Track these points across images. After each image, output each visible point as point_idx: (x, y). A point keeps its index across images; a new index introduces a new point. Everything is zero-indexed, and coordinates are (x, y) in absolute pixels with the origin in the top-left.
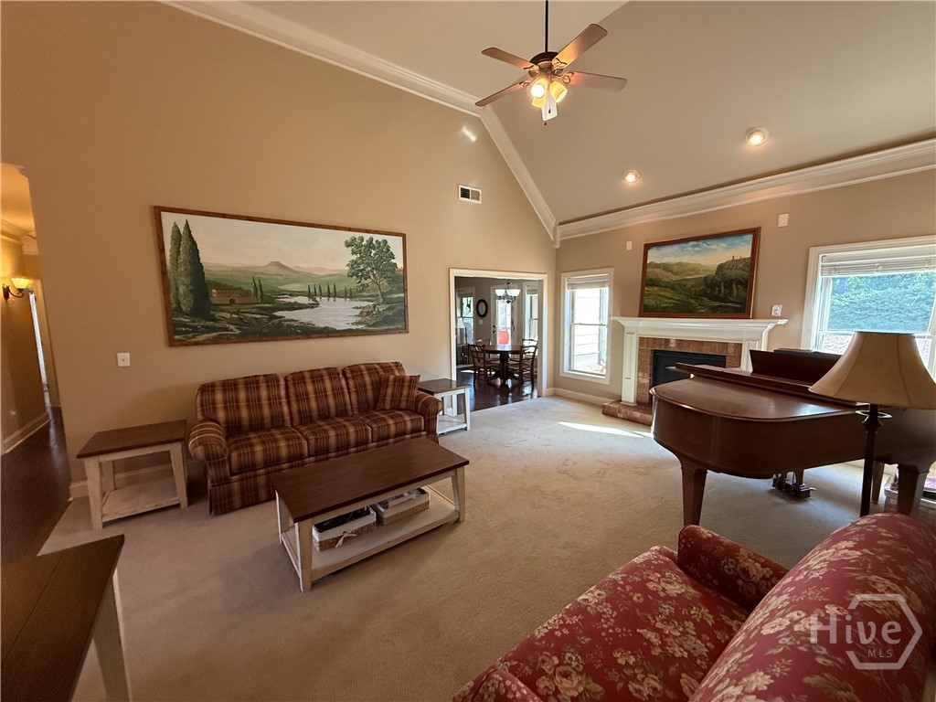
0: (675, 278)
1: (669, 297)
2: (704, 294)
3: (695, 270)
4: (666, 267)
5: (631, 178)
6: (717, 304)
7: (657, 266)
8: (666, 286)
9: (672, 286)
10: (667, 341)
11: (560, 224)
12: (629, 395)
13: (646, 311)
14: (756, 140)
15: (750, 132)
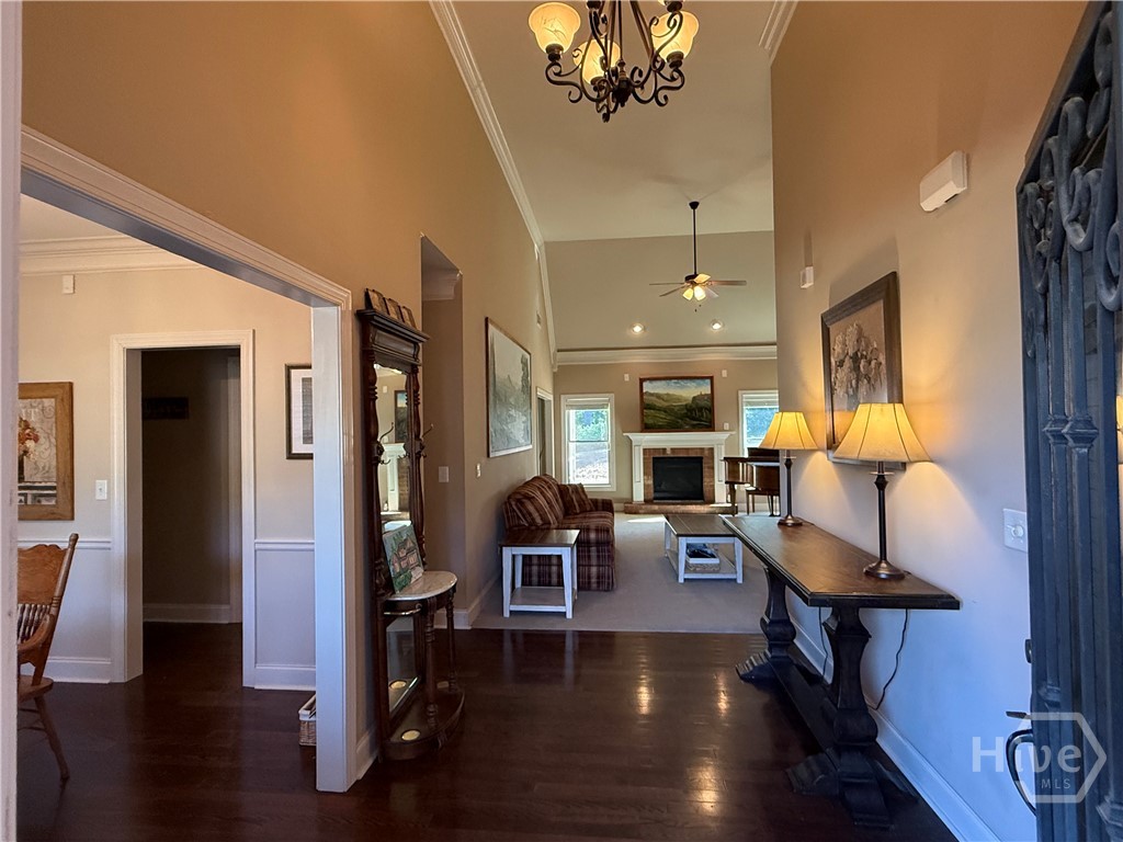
0: (666, 404)
1: (662, 418)
2: (686, 416)
3: (679, 399)
4: (658, 396)
5: (638, 329)
6: (695, 422)
7: (652, 395)
8: (659, 409)
9: (665, 410)
10: (664, 450)
11: (559, 351)
12: (639, 496)
13: (647, 428)
14: (717, 326)
15: (714, 322)
